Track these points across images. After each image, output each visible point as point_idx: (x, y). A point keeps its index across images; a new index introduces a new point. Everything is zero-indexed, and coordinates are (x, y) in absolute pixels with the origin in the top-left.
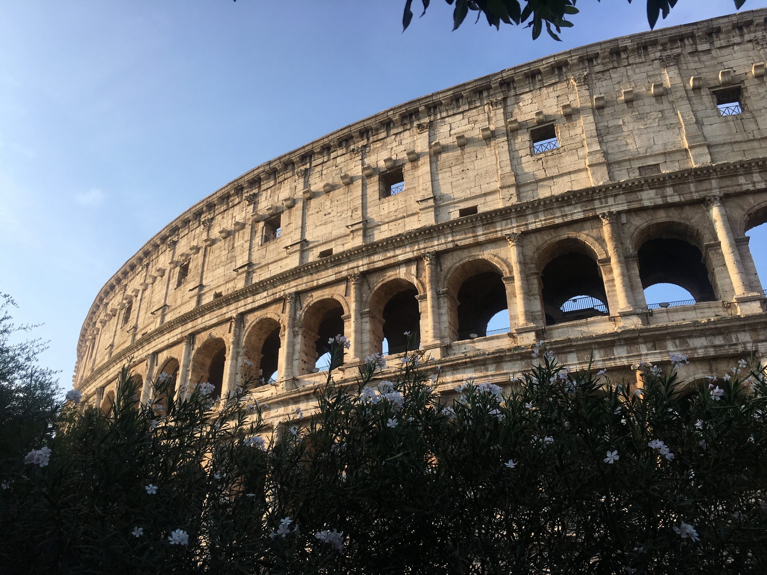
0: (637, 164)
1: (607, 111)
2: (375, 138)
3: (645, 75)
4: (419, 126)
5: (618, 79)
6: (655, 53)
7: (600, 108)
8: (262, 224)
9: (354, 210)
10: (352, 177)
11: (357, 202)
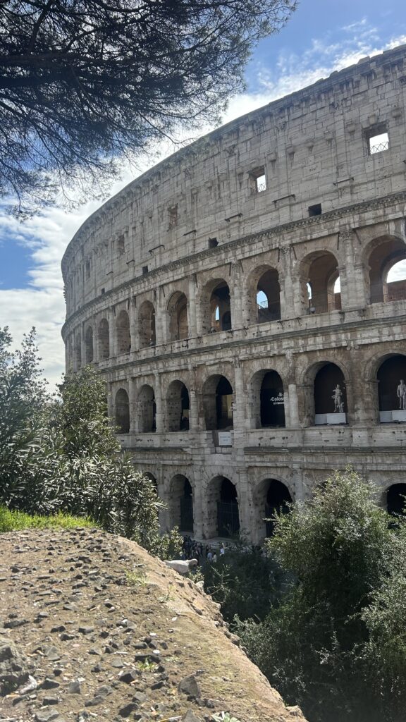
2: (356, 91)
8: (246, 176)
9: (339, 167)
10: (334, 132)
11: (342, 159)
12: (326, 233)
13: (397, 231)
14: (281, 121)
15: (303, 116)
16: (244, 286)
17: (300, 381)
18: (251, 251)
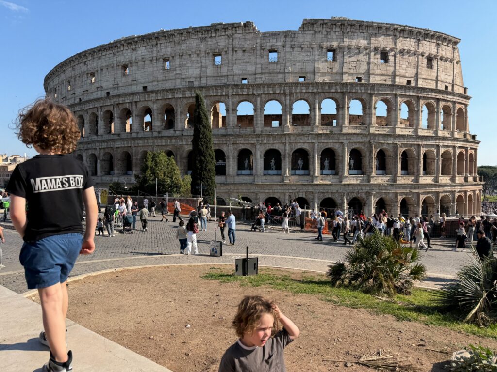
0: (188, 80)
1: (184, 57)
2: (119, 50)
3: (195, 44)
4: (132, 49)
5: (188, 44)
6: (200, 36)
7: (182, 56)
8: (89, 75)
9: (115, 79)
10: (114, 64)
11: (115, 76)
12: (109, 104)
13: (129, 106)
14: (99, 55)
15: (105, 55)
16: (88, 119)
17: (101, 159)
18: (89, 106)
